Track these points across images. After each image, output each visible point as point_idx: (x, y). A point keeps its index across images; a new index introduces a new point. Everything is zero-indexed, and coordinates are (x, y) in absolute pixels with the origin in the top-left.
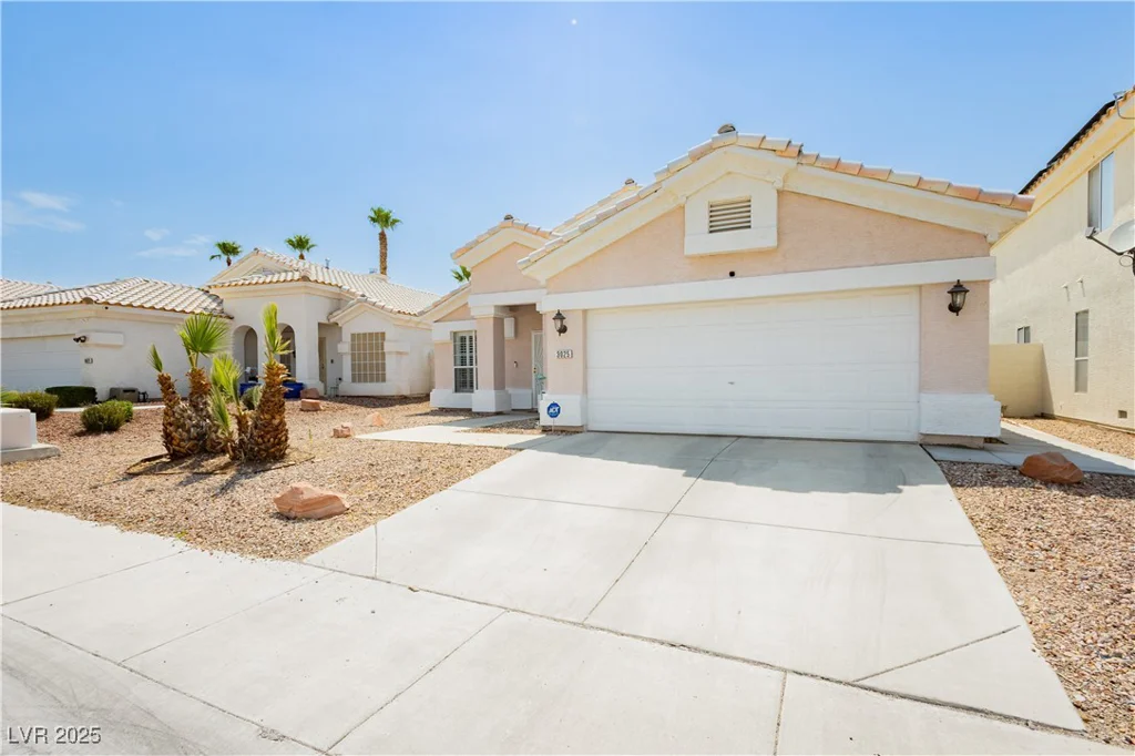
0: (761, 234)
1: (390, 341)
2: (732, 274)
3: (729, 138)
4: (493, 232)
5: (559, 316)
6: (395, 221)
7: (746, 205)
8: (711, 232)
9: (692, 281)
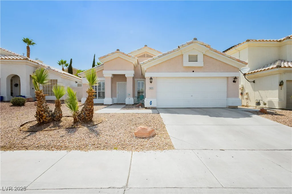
0: (200, 63)
1: (59, 82)
2: (193, 71)
3: (196, 41)
4: (113, 53)
5: (151, 78)
6: (33, 43)
7: (196, 56)
8: (189, 61)
9: (184, 72)
